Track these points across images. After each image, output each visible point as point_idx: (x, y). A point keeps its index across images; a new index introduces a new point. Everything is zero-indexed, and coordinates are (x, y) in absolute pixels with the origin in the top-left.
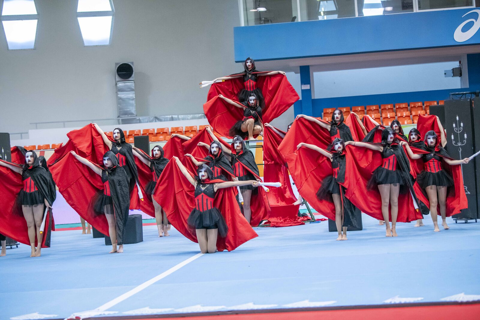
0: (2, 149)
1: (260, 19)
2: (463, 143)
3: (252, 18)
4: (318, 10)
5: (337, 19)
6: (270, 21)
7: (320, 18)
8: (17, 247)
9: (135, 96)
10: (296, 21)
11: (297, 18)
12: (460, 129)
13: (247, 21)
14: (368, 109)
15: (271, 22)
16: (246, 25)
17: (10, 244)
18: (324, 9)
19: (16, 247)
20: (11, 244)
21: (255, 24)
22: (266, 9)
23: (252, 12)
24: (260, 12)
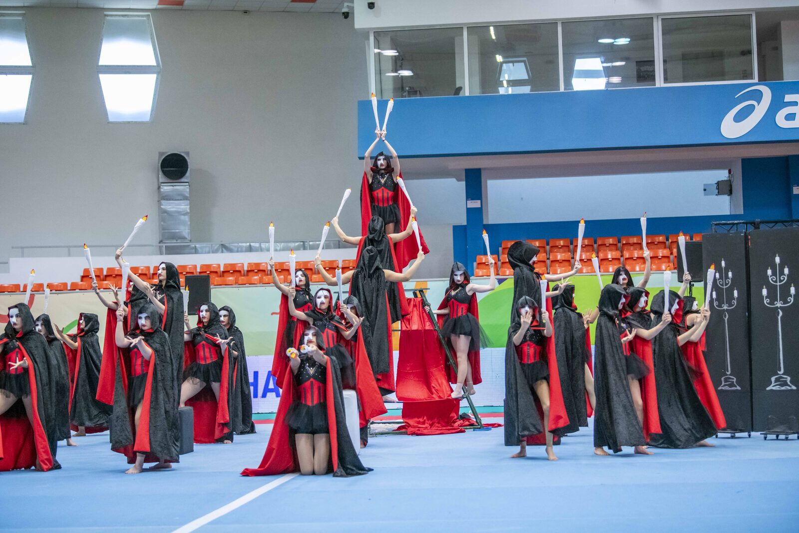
1: (403, 89)
2: (731, 305)
3: (389, 87)
4: (499, 78)
5: (529, 94)
6: (418, 92)
7: (502, 91)
9: (190, 209)
10: (461, 94)
11: (463, 90)
12: (727, 282)
13: (381, 91)
14: (575, 243)
15: (421, 95)
18: (509, 76)
21: (394, 97)
22: (413, 72)
23: (389, 76)
24: (403, 78)
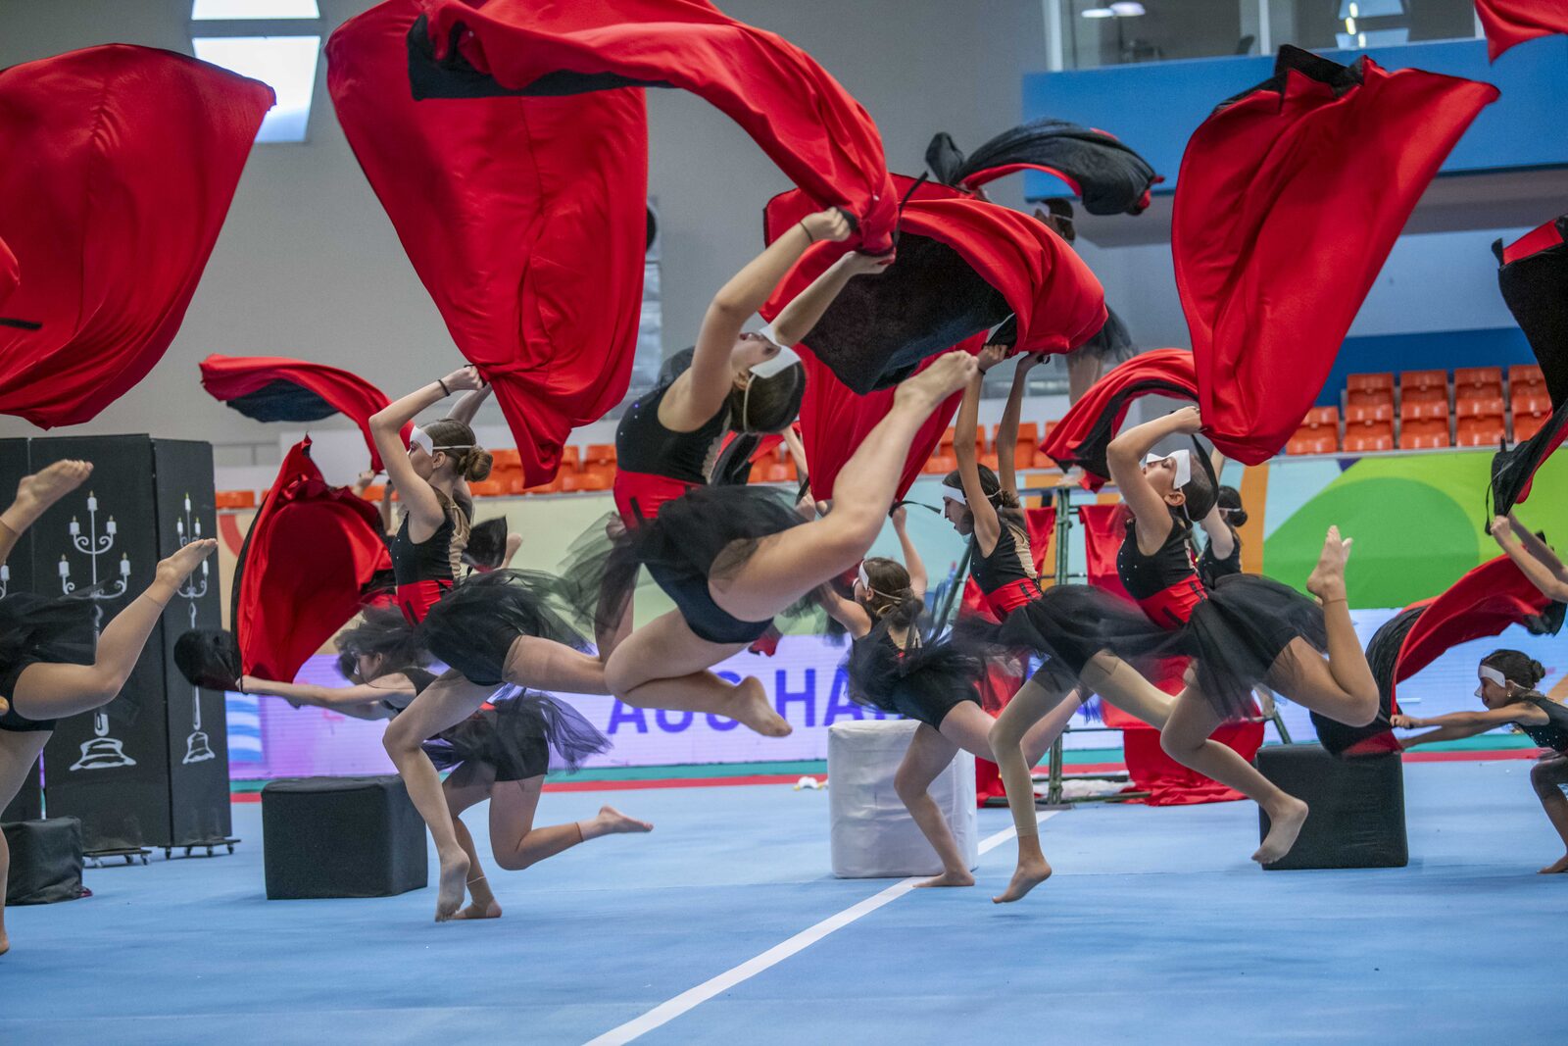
0: (185, 498)
1: (1121, 44)
3: (1091, 40)
4: (1337, 12)
5: (1406, 48)
6: (1156, 53)
7: (1343, 43)
8: (231, 850)
9: (664, 320)
10: (1252, 54)
11: (1255, 43)
13: (1072, 51)
14: (1514, 377)
15: (1162, 56)
16: (1070, 67)
17: (205, 837)
18: (1360, 9)
19: (227, 852)
20: (209, 841)
21: (1104, 62)
22: (1145, 6)
23: (1092, 19)
24: (1121, 22)
